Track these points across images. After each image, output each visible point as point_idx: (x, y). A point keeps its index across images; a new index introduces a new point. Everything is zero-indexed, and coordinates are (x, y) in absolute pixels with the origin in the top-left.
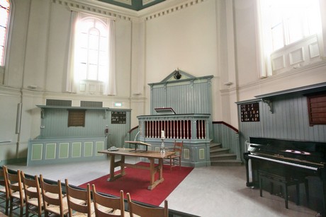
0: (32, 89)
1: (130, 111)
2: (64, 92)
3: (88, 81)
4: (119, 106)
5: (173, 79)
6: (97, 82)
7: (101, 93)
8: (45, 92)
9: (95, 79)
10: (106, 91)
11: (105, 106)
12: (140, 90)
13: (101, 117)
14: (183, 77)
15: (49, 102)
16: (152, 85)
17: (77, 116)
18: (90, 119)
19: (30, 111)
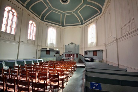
0: (39, 45)
1: (60, 51)
2: (46, 46)
3: (50, 43)
4: (57, 50)
5: (71, 44)
6: (52, 44)
7: (53, 46)
8: (42, 46)
9: (52, 43)
10: (55, 46)
11: (54, 50)
12: (62, 46)
13: (53, 52)
14: (73, 44)
15: (42, 48)
16: (66, 45)
17: (48, 52)
18: (51, 53)
19: (39, 51)
